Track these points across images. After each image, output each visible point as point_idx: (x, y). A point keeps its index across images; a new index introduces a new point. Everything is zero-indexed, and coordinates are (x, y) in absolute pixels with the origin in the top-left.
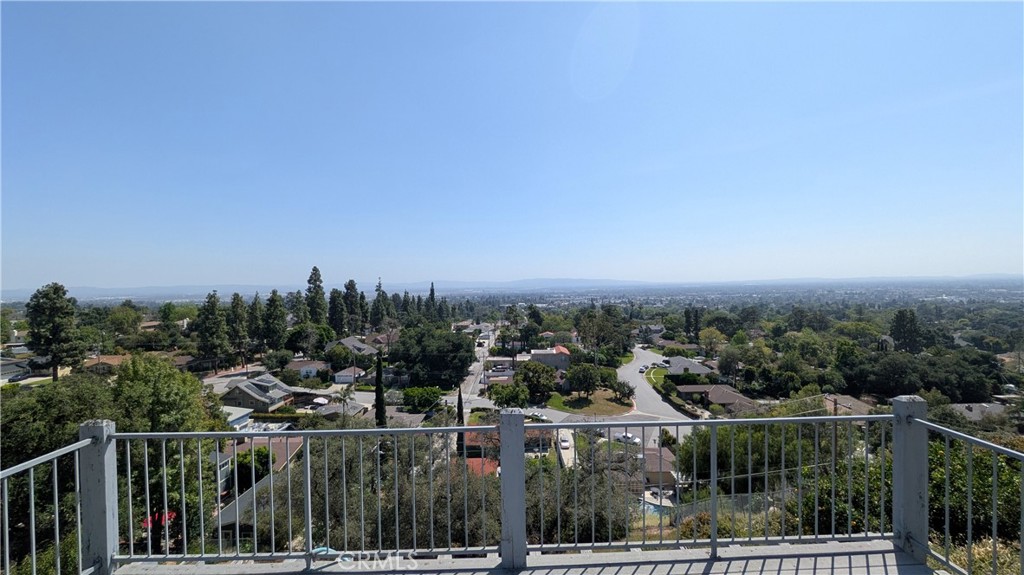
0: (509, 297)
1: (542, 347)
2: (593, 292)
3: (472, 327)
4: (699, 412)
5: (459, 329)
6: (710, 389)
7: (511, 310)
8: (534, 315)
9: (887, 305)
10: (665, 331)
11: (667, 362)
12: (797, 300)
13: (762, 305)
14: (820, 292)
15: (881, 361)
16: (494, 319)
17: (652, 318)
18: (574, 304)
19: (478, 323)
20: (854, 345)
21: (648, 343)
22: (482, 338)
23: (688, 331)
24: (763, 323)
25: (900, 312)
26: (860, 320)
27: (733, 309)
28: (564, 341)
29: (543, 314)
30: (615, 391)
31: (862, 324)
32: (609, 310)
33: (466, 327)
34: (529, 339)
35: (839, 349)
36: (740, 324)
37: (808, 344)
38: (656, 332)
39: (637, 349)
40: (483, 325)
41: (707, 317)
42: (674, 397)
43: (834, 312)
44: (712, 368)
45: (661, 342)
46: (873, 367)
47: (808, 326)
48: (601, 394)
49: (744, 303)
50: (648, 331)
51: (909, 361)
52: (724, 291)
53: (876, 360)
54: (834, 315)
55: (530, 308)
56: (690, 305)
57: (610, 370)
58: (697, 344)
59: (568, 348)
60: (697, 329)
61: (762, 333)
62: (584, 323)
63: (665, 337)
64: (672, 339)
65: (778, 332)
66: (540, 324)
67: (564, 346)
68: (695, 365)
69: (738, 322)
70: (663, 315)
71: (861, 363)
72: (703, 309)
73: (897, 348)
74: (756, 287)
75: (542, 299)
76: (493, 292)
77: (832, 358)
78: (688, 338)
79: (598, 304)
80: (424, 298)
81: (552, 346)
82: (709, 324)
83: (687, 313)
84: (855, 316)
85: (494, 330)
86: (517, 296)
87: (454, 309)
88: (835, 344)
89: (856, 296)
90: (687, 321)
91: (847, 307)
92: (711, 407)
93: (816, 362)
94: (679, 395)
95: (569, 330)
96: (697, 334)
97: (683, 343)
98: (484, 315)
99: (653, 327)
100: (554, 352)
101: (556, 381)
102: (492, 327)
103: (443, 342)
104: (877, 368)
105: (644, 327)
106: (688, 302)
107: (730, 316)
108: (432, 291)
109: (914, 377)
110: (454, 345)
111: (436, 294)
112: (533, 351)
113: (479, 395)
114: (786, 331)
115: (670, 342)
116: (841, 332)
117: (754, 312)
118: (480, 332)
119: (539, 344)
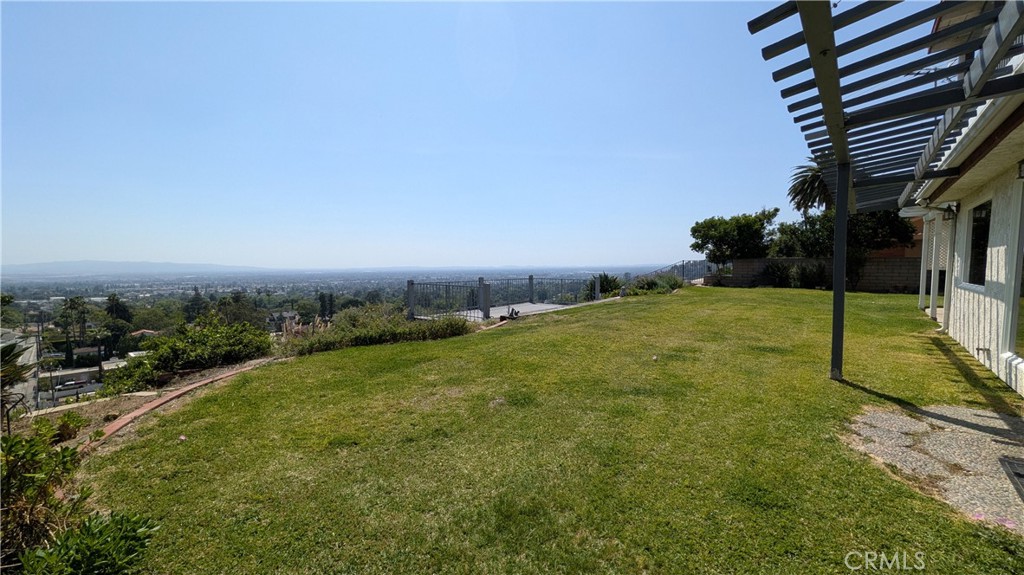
8: (117, 308)
10: (299, 317)
17: (280, 305)
23: (323, 316)
34: (119, 340)
38: (291, 318)
50: (282, 318)
60: (332, 313)
72: (331, 295)
82: (343, 307)
90: (322, 306)
99: (285, 314)
105: (276, 315)
112: (132, 354)
119: (140, 344)
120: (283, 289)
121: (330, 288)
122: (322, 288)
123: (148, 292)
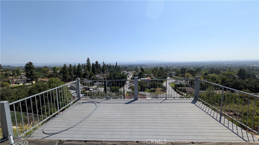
0: (136, 65)
1: (144, 78)
2: (157, 64)
3: (127, 73)
4: (183, 94)
5: (123, 73)
6: (186, 88)
7: (136, 68)
8: (142, 70)
9: (238, 67)
10: (176, 74)
11: (176, 81)
12: (213, 66)
13: (203, 67)
14: (219, 64)
15: (233, 82)
16: (132, 71)
17: (173, 70)
18: (152, 67)
19: (128, 72)
20: (226, 77)
21: (171, 76)
22: (129, 75)
23: (182, 74)
24: (202, 72)
25: (241, 69)
26: (230, 71)
27: (195, 68)
28: (149, 76)
29: (144, 69)
30: (162, 88)
31: (230, 72)
32: (161, 68)
33: (125, 73)
34: (140, 76)
35: (222, 79)
36: (196, 72)
37: (214, 77)
38: (173, 74)
39: (168, 78)
40: (129, 72)
41: (187, 70)
42: (177, 90)
43: (223, 69)
44: (187, 83)
45: (175, 76)
46: (231, 83)
47: (215, 73)
48: (159, 89)
49: (198, 67)
50: (171, 74)
51: (241, 82)
52: (193, 64)
53: (232, 81)
54: (222, 70)
55: (141, 68)
56: (183, 67)
57: (161, 83)
58: (184, 77)
59: (150, 78)
60: (184, 73)
61: (202, 75)
62: (155, 71)
63: (176, 75)
64: (178, 76)
65: (206, 74)
66: (143, 72)
67: (149, 77)
68: (183, 82)
69: (195, 71)
70: (175, 70)
71: (228, 82)
72: (186, 68)
73: (239, 79)
74: (202, 62)
75: (144, 66)
76: (132, 64)
77: (220, 81)
78: (182, 75)
79: (159, 67)
80: (114, 65)
81: (146, 77)
82: (188, 72)
83: (182, 69)
84: (228, 70)
85: (132, 73)
86: (138, 65)
87: (122, 68)
88: (221, 77)
89: (229, 65)
90: (182, 71)
91: (226, 68)
92: (186, 92)
93: (216, 82)
94: (178, 89)
95: (151, 74)
96: (184, 75)
97: (180, 77)
98: (129, 70)
99: (173, 73)
100: (147, 79)
101: (147, 86)
102: (131, 72)
103: (119, 76)
104: (232, 83)
105: (170, 73)
106: (182, 66)
107: (194, 70)
108: (116, 63)
109: (242, 86)
110: (122, 77)
111: (117, 64)
112: (141, 78)
113: (128, 89)
114: (208, 74)
115: (177, 76)
116: (224, 74)
117: (200, 69)
118: (128, 74)
119: (143, 77)
120: (175, 66)
121: (187, 66)
122: (185, 66)
123: (151, 66)
